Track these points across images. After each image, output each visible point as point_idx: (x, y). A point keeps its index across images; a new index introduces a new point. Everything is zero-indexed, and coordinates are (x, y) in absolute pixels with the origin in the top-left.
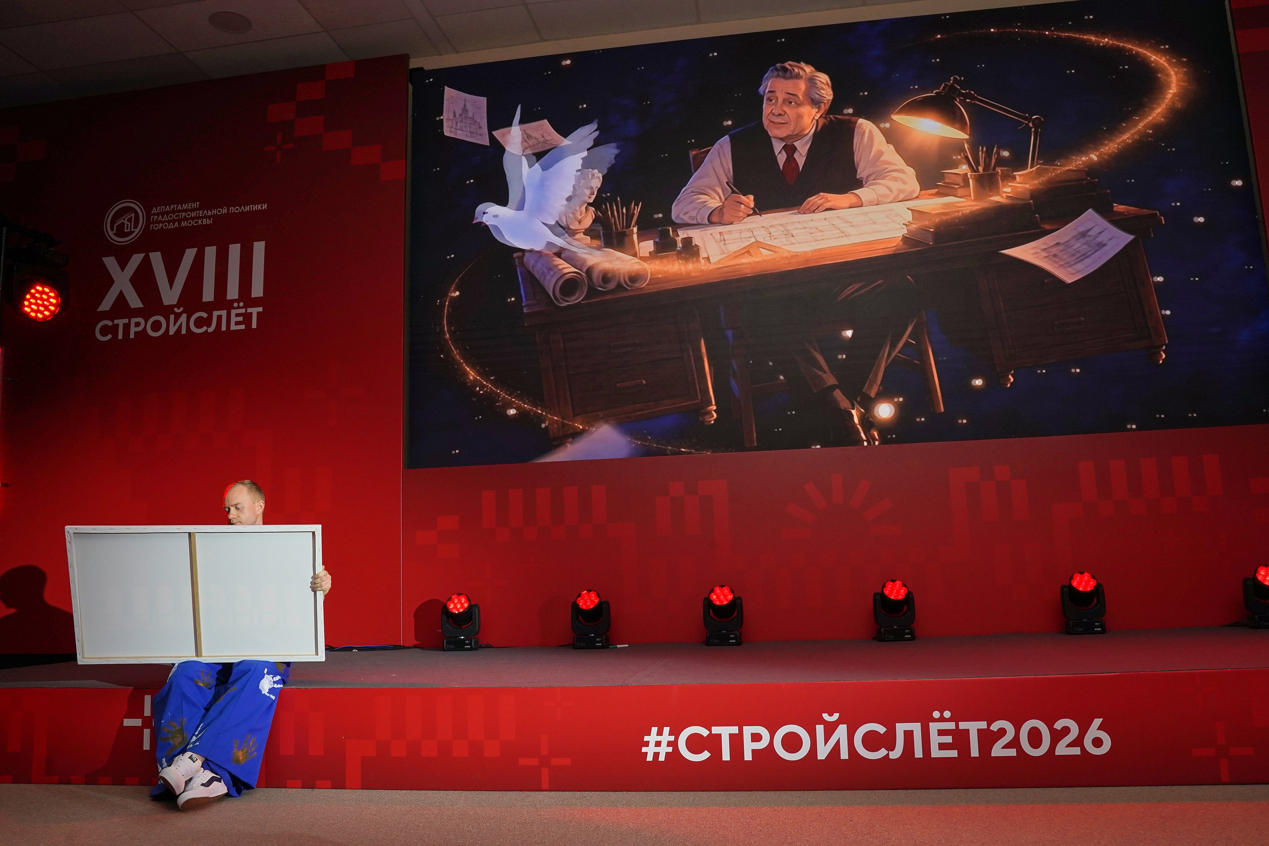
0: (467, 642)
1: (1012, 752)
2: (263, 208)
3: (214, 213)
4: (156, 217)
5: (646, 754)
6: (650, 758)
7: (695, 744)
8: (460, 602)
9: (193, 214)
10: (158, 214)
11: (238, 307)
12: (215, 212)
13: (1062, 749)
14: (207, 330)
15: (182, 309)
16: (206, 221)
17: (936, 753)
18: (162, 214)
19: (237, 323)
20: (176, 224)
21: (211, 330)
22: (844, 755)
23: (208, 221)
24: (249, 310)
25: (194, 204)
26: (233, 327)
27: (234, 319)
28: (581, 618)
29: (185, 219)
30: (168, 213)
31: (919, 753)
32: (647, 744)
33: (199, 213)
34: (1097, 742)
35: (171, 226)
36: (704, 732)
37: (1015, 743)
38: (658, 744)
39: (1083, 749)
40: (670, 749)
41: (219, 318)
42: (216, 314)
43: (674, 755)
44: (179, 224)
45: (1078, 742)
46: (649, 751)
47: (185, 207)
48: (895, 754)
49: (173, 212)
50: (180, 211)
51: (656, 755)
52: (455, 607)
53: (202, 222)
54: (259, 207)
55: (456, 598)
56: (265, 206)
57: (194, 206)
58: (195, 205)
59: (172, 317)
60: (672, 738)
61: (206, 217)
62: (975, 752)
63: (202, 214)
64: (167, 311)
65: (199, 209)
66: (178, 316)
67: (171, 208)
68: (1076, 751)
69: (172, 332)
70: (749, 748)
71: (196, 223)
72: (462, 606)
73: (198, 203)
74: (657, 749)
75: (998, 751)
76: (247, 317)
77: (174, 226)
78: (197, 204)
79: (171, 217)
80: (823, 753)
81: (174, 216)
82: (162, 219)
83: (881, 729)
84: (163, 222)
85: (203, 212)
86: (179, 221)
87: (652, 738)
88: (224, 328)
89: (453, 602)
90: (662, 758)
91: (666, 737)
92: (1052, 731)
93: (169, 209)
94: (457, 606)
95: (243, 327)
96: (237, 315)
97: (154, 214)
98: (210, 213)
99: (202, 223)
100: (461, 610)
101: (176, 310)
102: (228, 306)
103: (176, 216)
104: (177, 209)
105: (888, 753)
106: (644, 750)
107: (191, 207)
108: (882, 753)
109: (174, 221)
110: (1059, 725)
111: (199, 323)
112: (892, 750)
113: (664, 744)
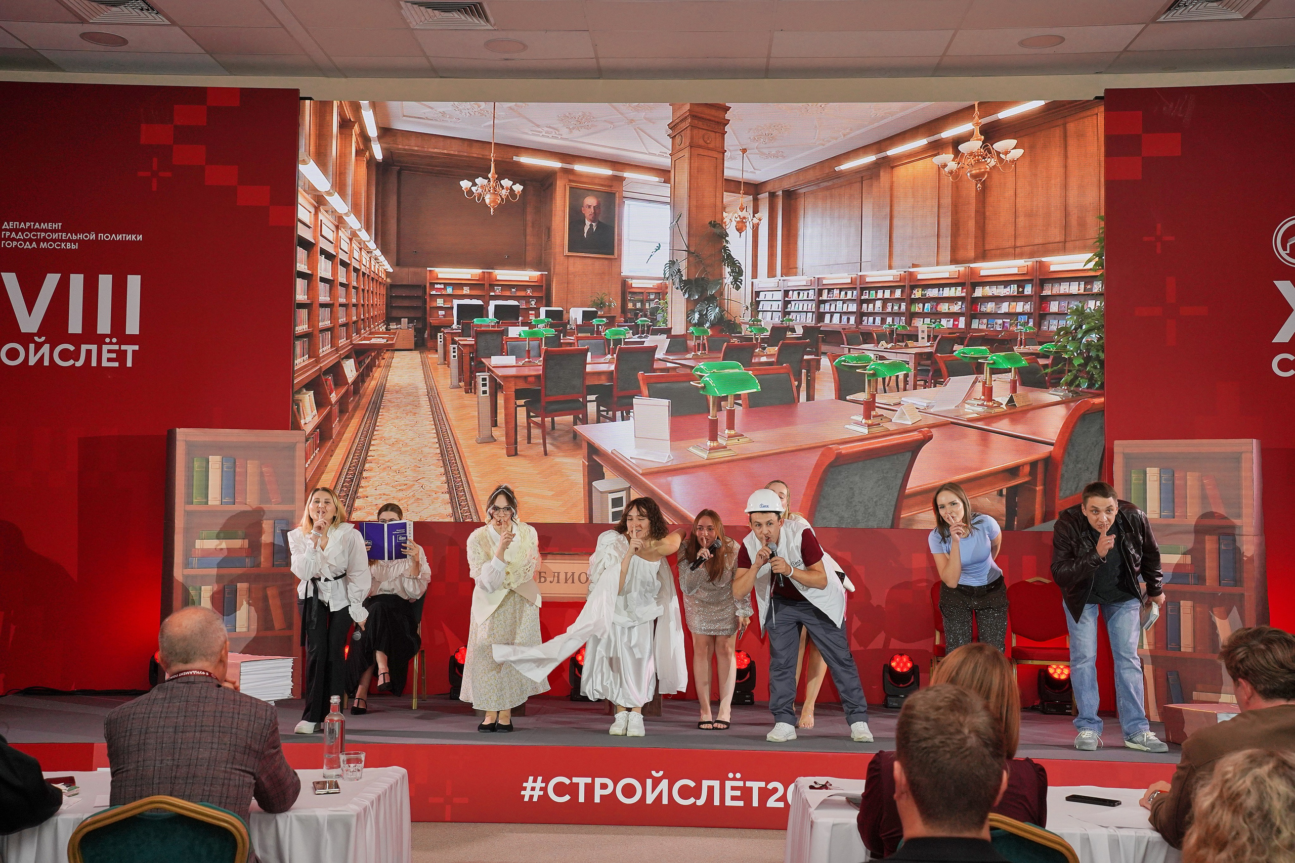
1: (781, 805)
3: (80, 238)
4: (8, 234)
5: (524, 796)
6: (526, 799)
7: (560, 789)
9: (55, 236)
10: (11, 231)
11: (111, 343)
12: (80, 236)
14: (74, 364)
15: (43, 339)
16: (71, 245)
18: (17, 231)
19: (109, 360)
20: (34, 245)
21: (79, 364)
22: (665, 801)
23: (73, 245)
24: (123, 347)
25: (55, 225)
26: (105, 364)
27: (105, 355)
29: (44, 240)
30: (23, 230)
31: (717, 802)
32: (525, 789)
33: (62, 235)
35: (27, 246)
36: (567, 781)
37: (783, 798)
38: (533, 789)
40: (542, 793)
41: (89, 352)
42: (84, 347)
43: (545, 797)
44: (38, 245)
46: (526, 794)
47: (44, 226)
48: (701, 802)
49: (30, 230)
50: (37, 230)
51: (531, 797)
53: (66, 245)
54: (134, 237)
56: (140, 238)
57: (55, 227)
58: (57, 226)
59: (32, 347)
60: (543, 785)
61: (70, 241)
62: (755, 803)
63: (66, 237)
64: (26, 339)
65: (61, 231)
66: (38, 347)
67: (27, 225)
69: (32, 361)
70: (598, 793)
71: (58, 245)
73: (60, 224)
74: (532, 793)
75: (771, 803)
76: (121, 355)
77: (31, 246)
78: (58, 225)
79: (27, 235)
80: (650, 799)
81: (30, 235)
82: (17, 236)
83: (692, 784)
84: (18, 240)
85: (67, 235)
86: (38, 242)
87: (529, 784)
88: (94, 363)
90: (535, 799)
91: (539, 784)
93: (24, 226)
95: (116, 364)
96: (109, 351)
97: (6, 230)
98: (74, 237)
99: (66, 247)
101: (36, 339)
102: (100, 340)
103: (34, 235)
104: (34, 227)
105: (696, 802)
106: (523, 793)
107: (52, 227)
108: (692, 800)
109: (31, 241)
111: (64, 355)
112: (699, 798)
113: (537, 789)
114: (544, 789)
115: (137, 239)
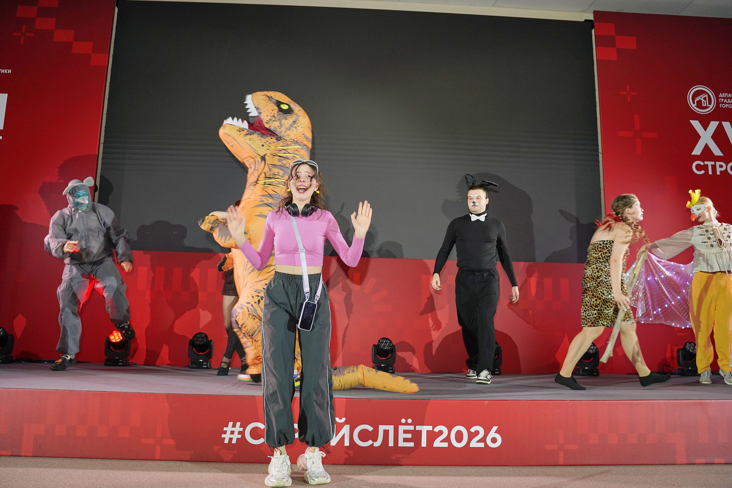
0: (120, 361)
1: (445, 445)
2: (8, 72)
5: (224, 438)
6: (226, 441)
7: (255, 433)
8: (118, 335)
13: (474, 444)
17: (401, 444)
22: (347, 443)
28: (194, 350)
31: (391, 444)
32: (225, 432)
34: (494, 440)
37: (447, 439)
38: (232, 433)
39: (486, 444)
40: (240, 436)
43: (242, 440)
45: (483, 440)
46: (226, 437)
48: (377, 444)
51: (231, 439)
52: (115, 338)
54: (6, 71)
55: (116, 332)
60: (241, 429)
62: (424, 444)
68: (482, 445)
72: (119, 338)
74: (231, 436)
75: (437, 443)
83: (370, 428)
87: (229, 429)
89: (113, 335)
90: (234, 442)
91: (238, 428)
92: (469, 433)
94: (116, 337)
100: (118, 341)
105: (373, 443)
106: (223, 436)
108: (370, 442)
110: (473, 430)
112: (376, 441)
113: (236, 433)
114: (242, 433)
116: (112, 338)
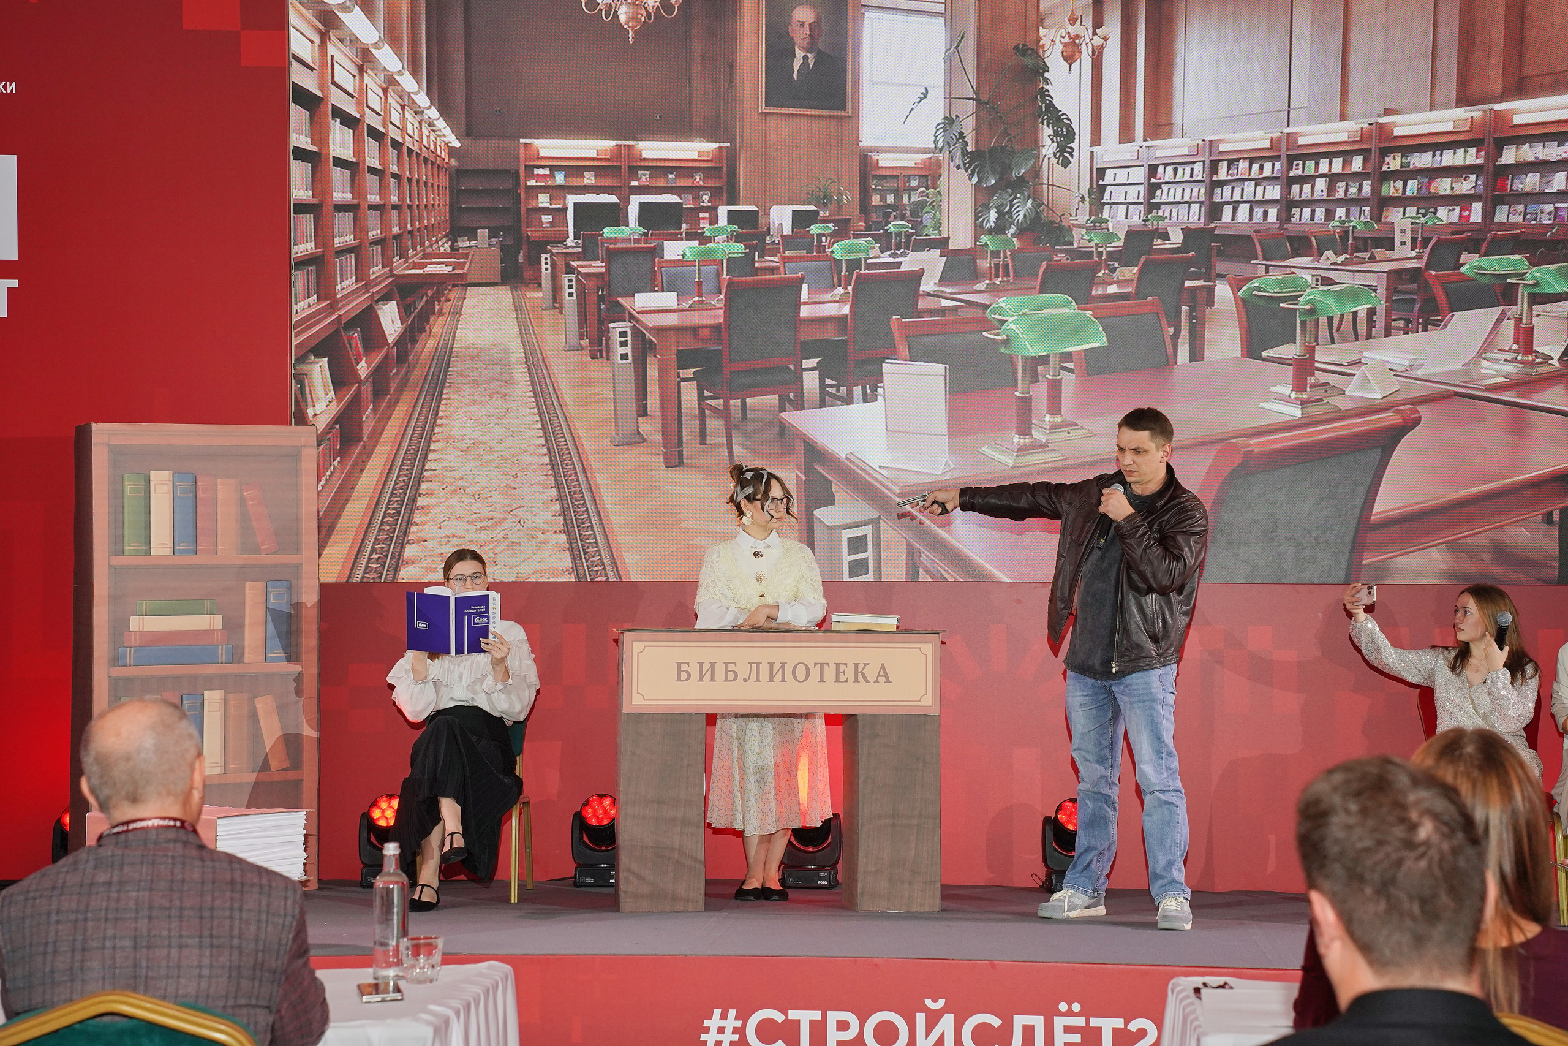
2: (9, 90)
28: (585, 838)
52: (384, 816)
55: (385, 801)
56: (12, 87)
89: (379, 808)
94: (387, 813)
115: (6, 90)
116: (376, 814)
